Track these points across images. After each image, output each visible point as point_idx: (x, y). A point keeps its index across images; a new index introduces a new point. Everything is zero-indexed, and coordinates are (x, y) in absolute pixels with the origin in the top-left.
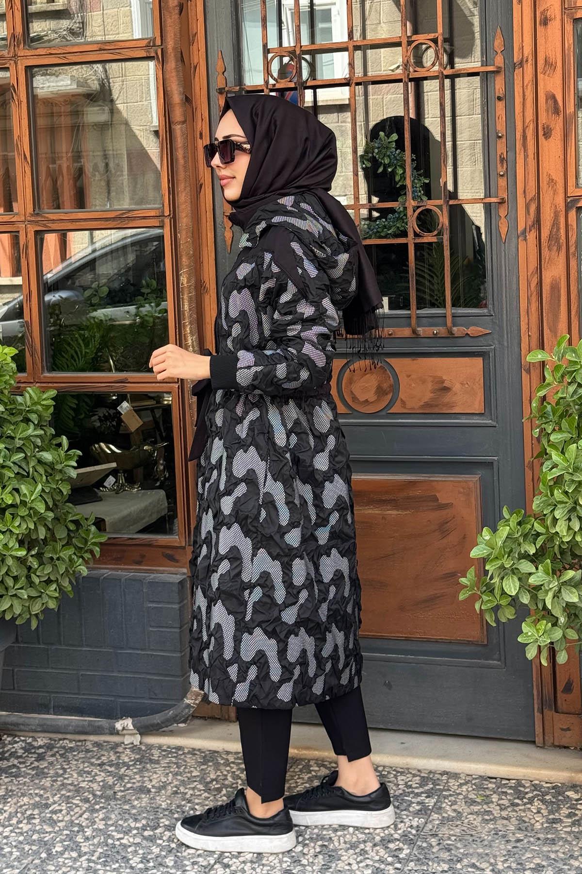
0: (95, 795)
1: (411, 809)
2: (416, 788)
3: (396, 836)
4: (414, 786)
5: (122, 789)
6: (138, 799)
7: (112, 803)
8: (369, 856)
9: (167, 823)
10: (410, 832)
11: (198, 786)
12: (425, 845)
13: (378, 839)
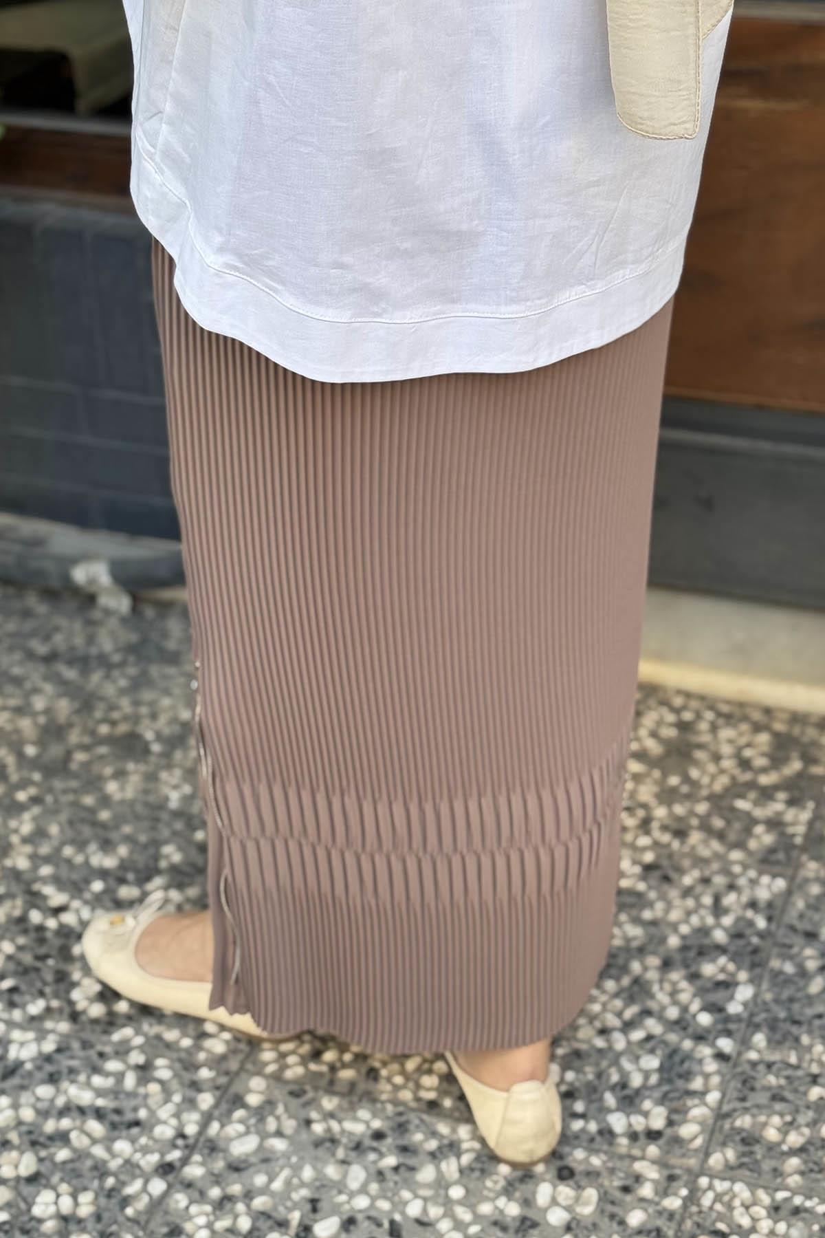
0: (20, 755)
1: (753, 844)
2: (764, 770)
3: (720, 936)
4: (760, 762)
5: (87, 740)
6: (120, 775)
7: (58, 784)
8: (652, 1005)
9: (177, 858)
10: (751, 924)
12: (789, 968)
13: (673, 941)
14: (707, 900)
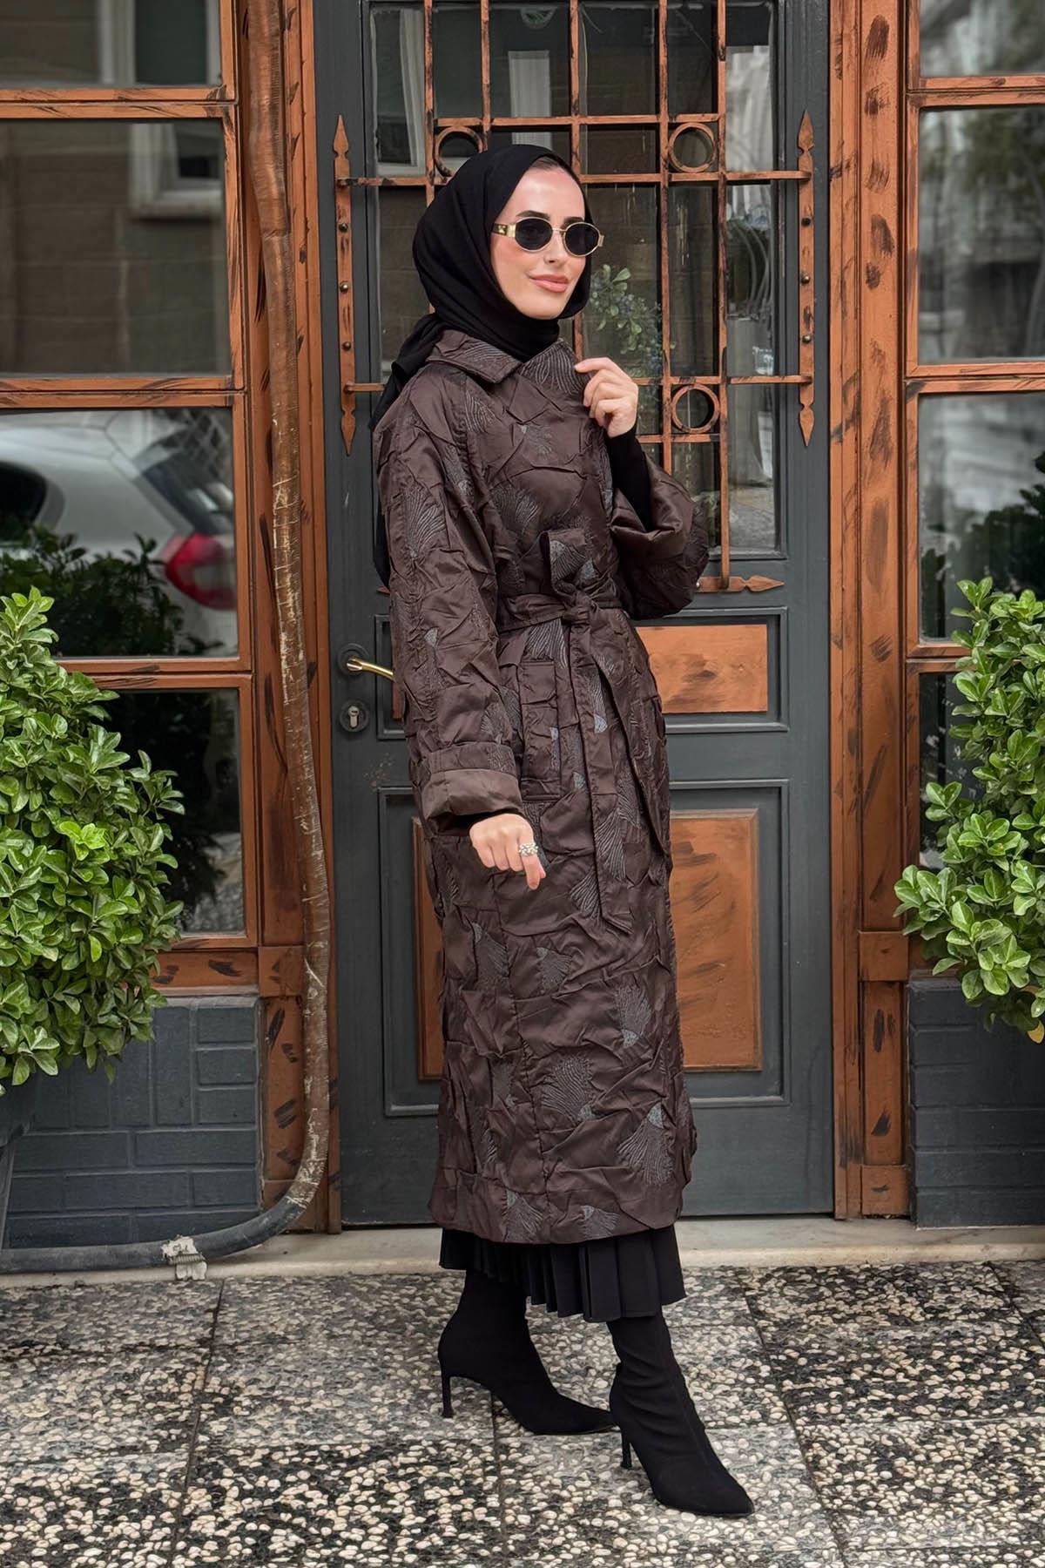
0: (199, 1354)
6: (281, 1351)
9: (361, 1375)
10: (748, 1345)
11: (360, 1324)
14: (714, 1340)
